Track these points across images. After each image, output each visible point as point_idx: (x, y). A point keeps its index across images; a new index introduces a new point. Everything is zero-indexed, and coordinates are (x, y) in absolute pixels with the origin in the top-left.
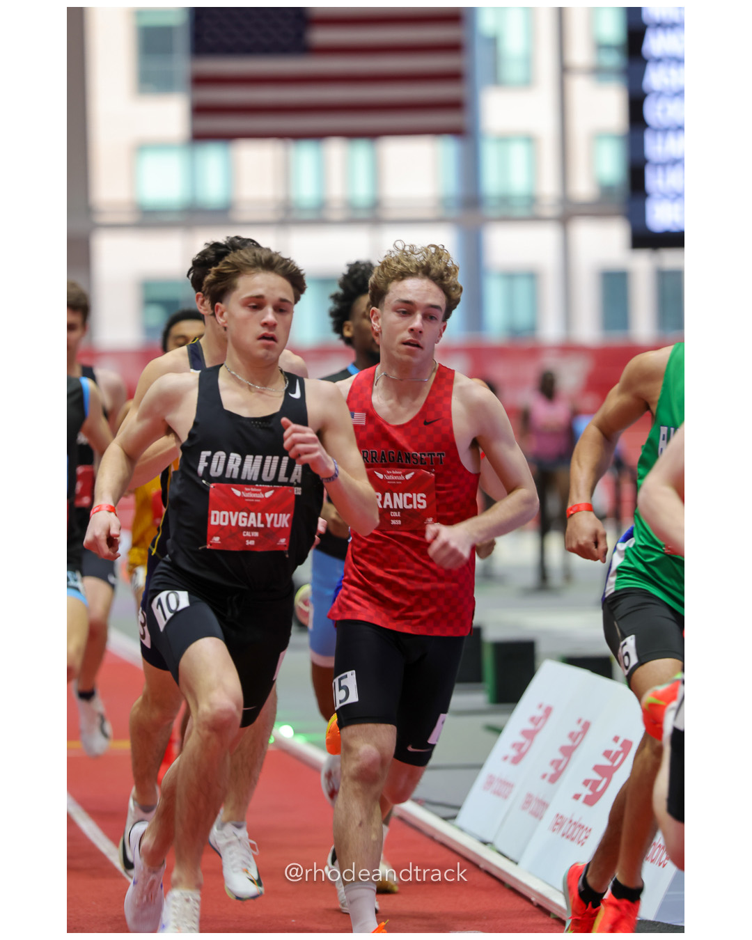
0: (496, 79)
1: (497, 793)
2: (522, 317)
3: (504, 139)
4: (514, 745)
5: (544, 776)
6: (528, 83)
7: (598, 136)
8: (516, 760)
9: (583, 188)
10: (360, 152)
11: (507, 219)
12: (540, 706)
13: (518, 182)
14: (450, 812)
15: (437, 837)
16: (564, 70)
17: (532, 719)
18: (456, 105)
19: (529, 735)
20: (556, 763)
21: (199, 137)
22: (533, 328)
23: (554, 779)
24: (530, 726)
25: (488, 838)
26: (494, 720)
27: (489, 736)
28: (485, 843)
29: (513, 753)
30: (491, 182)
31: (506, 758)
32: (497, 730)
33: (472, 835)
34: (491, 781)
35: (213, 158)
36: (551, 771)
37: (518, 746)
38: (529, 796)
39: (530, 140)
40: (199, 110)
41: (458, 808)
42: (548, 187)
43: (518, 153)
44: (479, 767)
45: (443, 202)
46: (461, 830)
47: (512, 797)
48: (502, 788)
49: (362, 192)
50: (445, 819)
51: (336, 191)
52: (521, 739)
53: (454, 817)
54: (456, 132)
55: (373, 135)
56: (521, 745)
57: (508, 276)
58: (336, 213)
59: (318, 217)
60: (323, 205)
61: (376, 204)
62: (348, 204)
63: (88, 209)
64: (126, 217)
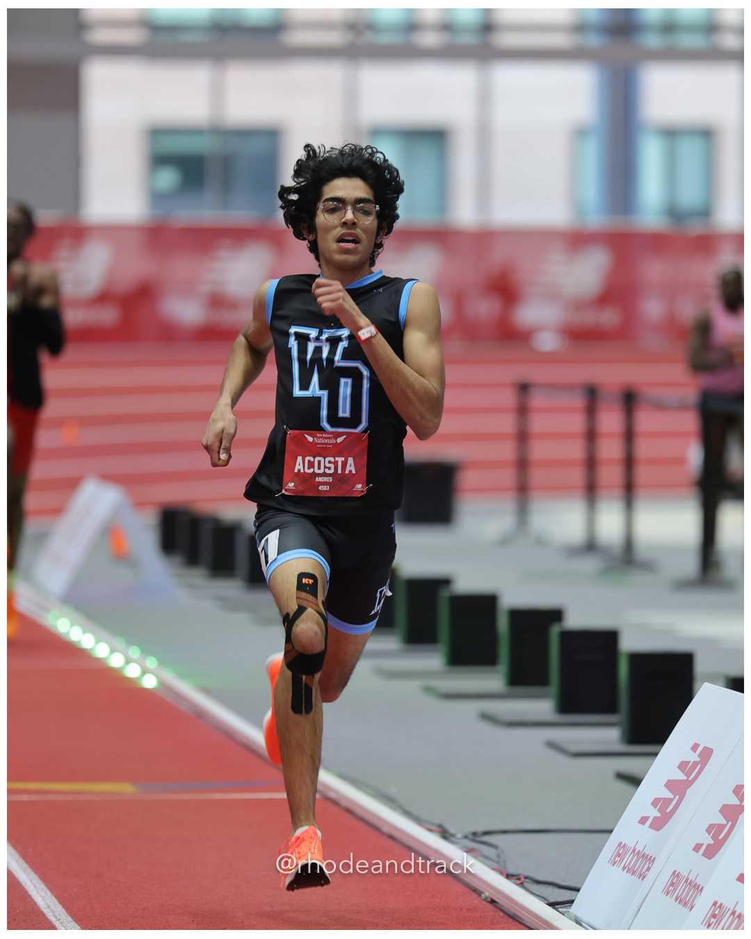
1: (630, 870)
2: (689, 195)
4: (655, 803)
5: (697, 848)
8: (658, 825)
11: (672, 55)
12: (695, 747)
14: (564, 896)
17: (683, 766)
19: (678, 788)
20: (715, 830)
22: (706, 211)
23: (711, 852)
24: (679, 776)
26: (629, 765)
27: (624, 787)
29: (654, 813)
31: (643, 821)
32: (635, 781)
34: (621, 850)
36: (707, 840)
37: (661, 803)
38: (675, 874)
41: (576, 889)
44: (611, 831)
45: (579, 30)
47: (651, 876)
48: (638, 864)
50: (552, 904)
52: (666, 794)
53: (569, 903)
56: (667, 801)
57: (671, 134)
58: (429, 39)
59: (402, 46)
60: (414, 27)
61: (487, 27)
62: (447, 27)
63: (79, 26)
64: (134, 38)
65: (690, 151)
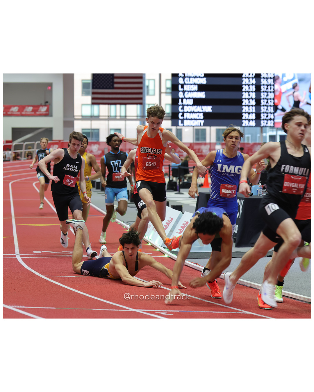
0: (148, 94)
3: (149, 105)
6: (154, 95)
7: (166, 104)
10: (123, 107)
16: (160, 93)
18: (141, 99)
21: (93, 104)
35: (96, 107)
40: (93, 99)
45: (137, 116)
49: (123, 114)
51: (118, 114)
54: (141, 104)
55: (125, 104)
58: (118, 118)
59: (115, 118)
60: (116, 116)
61: (126, 116)
62: (120, 116)
63: (74, 116)
64: (80, 117)
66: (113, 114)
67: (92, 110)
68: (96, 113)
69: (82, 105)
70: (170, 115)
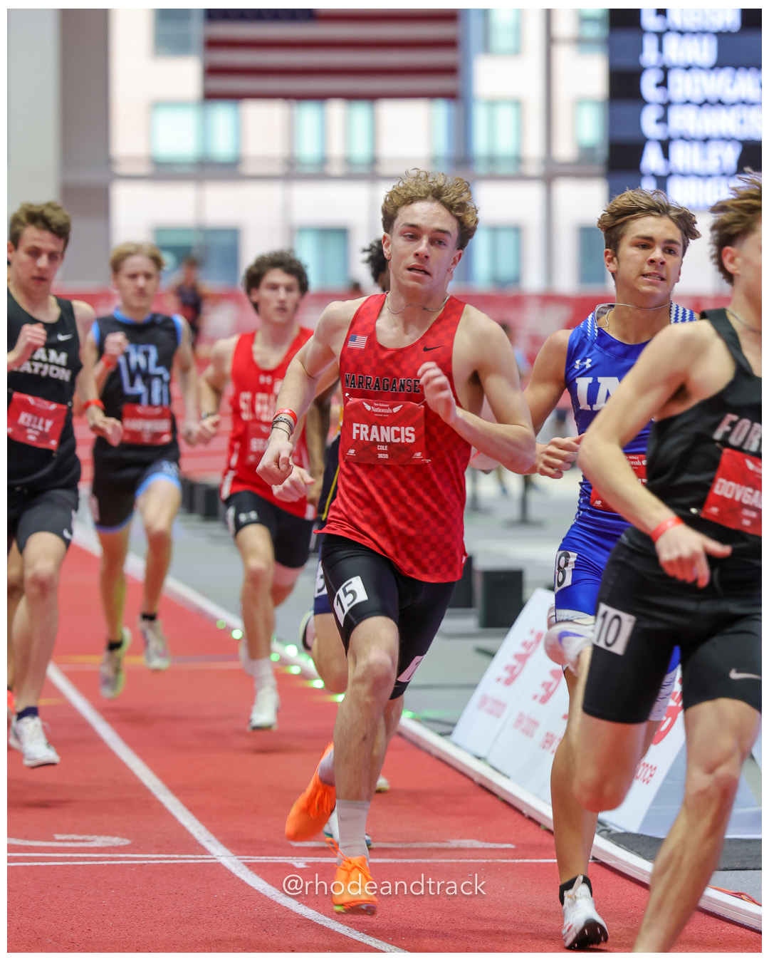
0: (487, 48)
1: (491, 712)
2: (506, 269)
3: (492, 103)
4: (507, 668)
5: (535, 697)
6: (517, 52)
7: (579, 102)
8: (509, 682)
9: (565, 150)
10: (360, 112)
11: (493, 177)
12: (532, 632)
13: (505, 144)
14: (446, 729)
15: (434, 752)
16: (550, 40)
17: (524, 644)
18: (450, 71)
20: (547, 686)
21: (210, 97)
22: (517, 280)
23: (544, 700)
24: (522, 650)
25: (482, 754)
26: (486, 643)
27: (482, 659)
28: (479, 758)
29: (506, 675)
30: (481, 144)
31: (499, 680)
32: (491, 654)
33: (466, 750)
34: (484, 700)
35: (223, 114)
36: (542, 692)
37: (511, 669)
38: (521, 715)
39: (517, 104)
40: (210, 71)
41: (454, 725)
42: (534, 148)
43: (505, 116)
44: (474, 687)
45: (435, 161)
46: (457, 745)
47: (504, 716)
48: (496, 708)
49: (360, 150)
50: (442, 735)
51: (336, 149)
52: (513, 662)
53: (450, 734)
54: (451, 96)
55: (372, 98)
56: (514, 668)
57: (495, 230)
58: (336, 169)
59: (319, 173)
60: (324, 161)
61: (374, 161)
62: (348, 161)
63: (108, 161)
64: (142, 169)
65: (506, 240)
66: (308, 149)
67: (205, 131)
68: (222, 147)
69: (157, 105)
70: (602, 153)
